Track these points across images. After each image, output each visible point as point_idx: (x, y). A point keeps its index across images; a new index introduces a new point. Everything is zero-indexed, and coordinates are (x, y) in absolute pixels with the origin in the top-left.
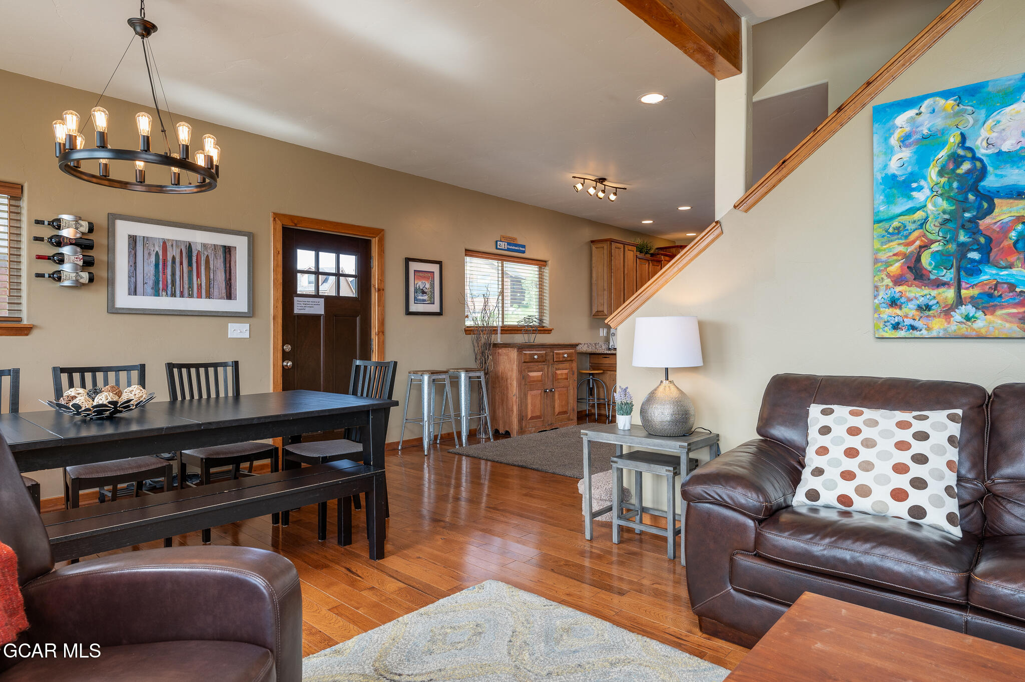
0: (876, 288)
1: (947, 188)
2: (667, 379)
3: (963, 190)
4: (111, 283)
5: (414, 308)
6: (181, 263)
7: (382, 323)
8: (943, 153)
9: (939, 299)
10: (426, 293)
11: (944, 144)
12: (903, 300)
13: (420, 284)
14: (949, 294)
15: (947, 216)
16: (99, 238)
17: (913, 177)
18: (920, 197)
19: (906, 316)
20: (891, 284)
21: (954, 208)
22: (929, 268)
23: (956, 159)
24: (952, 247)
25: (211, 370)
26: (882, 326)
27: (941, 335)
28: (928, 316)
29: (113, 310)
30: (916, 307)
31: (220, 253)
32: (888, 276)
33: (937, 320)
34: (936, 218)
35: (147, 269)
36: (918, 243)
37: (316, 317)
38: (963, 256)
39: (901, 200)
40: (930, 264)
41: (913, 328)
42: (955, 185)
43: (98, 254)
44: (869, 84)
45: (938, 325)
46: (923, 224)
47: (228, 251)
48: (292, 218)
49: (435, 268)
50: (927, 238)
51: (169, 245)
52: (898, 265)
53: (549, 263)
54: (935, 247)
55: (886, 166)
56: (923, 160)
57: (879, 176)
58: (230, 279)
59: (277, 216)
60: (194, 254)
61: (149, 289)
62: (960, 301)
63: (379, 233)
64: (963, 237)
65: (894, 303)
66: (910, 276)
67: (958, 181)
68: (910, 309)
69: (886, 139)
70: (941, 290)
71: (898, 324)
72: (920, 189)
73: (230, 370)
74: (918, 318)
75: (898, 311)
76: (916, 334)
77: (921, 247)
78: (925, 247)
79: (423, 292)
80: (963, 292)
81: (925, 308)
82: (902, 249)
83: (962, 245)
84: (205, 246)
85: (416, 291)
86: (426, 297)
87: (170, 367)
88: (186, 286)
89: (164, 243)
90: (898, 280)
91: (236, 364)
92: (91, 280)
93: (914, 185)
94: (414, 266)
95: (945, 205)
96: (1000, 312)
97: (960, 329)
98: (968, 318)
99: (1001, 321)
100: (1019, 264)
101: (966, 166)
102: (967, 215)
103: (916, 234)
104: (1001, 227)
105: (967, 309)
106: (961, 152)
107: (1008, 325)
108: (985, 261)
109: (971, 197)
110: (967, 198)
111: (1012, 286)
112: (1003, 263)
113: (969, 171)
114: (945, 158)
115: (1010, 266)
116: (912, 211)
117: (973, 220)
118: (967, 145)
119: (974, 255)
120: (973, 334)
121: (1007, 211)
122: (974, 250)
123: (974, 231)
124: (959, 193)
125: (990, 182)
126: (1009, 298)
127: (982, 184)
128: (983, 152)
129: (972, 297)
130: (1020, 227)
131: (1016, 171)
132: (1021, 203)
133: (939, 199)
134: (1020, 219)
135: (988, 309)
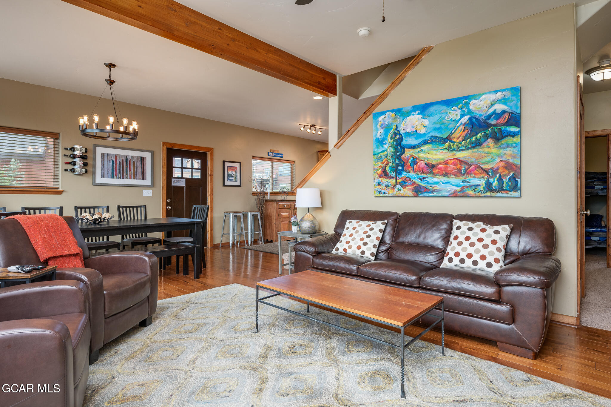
0: (374, 178)
1: (393, 144)
2: (308, 212)
3: (397, 145)
4: (94, 173)
5: (227, 183)
6: (123, 164)
7: (212, 190)
8: (392, 132)
9: (391, 183)
10: (233, 176)
11: (392, 128)
12: (382, 183)
13: (230, 173)
14: (393, 181)
15: (393, 154)
16: (89, 155)
17: (384, 139)
18: (386, 146)
19: (382, 189)
20: (378, 177)
21: (395, 151)
22: (388, 172)
23: (395, 134)
24: (394, 165)
25: (135, 209)
26: (376, 192)
27: (392, 196)
28: (388, 189)
29: (95, 184)
30: (385, 186)
31: (140, 160)
32: (377, 174)
33: (391, 190)
34: (390, 154)
35: (109, 166)
36: (385, 163)
37: (182, 187)
38: (397, 168)
39: (381, 147)
40: (389, 170)
41: (384, 193)
42: (395, 143)
43: (89, 161)
44: (373, 105)
45: (391, 192)
46: (386, 156)
47: (143, 159)
48: (170, 144)
49: (238, 165)
50: (388, 161)
51: (118, 157)
52: (380, 170)
53: (296, 162)
54: (390, 164)
55: (376, 135)
56: (386, 134)
57: (374, 138)
58: (144, 171)
59: (164, 143)
60: (128, 160)
61: (110, 176)
62: (397, 184)
63: (211, 150)
64: (397, 162)
65: (379, 184)
66: (383, 175)
67: (396, 142)
68: (383, 186)
69: (376, 125)
70: (392, 179)
71: (380, 191)
72: (386, 144)
73: (143, 209)
74: (386, 189)
75: (380, 187)
76: (385, 195)
77: (386, 164)
78: (387, 164)
79: (232, 176)
80: (397, 180)
81: (387, 186)
82: (381, 165)
83: (397, 164)
84: (133, 157)
85: (228, 175)
86: (233, 178)
87: (119, 207)
88: (125, 174)
89: (116, 156)
90: (380, 176)
91: (145, 207)
92: (86, 172)
93: (384, 142)
94: (227, 164)
95: (392, 150)
96: (407, 188)
97: (397, 193)
98: (399, 190)
99: (407, 191)
100: (411, 171)
101: (398, 137)
102: (398, 154)
103: (385, 160)
104: (407, 158)
105: (398, 186)
106: (396, 132)
107: (409, 192)
108: (403, 170)
109: (399, 147)
110: (398, 148)
111: (410, 179)
112: (407, 171)
113: (398, 138)
114: (392, 133)
115: (409, 172)
116: (384, 151)
117: (399, 155)
118: (398, 129)
119: (400, 168)
120: (400, 195)
121: (408, 153)
122: (400, 166)
123: (400, 159)
124: (396, 146)
125: (404, 143)
126: (409, 183)
127: (402, 143)
128: (402, 132)
129: (400, 182)
130: (412, 159)
131: (410, 139)
132: (412, 150)
133: (391, 148)
134: (412, 156)
135: (404, 187)
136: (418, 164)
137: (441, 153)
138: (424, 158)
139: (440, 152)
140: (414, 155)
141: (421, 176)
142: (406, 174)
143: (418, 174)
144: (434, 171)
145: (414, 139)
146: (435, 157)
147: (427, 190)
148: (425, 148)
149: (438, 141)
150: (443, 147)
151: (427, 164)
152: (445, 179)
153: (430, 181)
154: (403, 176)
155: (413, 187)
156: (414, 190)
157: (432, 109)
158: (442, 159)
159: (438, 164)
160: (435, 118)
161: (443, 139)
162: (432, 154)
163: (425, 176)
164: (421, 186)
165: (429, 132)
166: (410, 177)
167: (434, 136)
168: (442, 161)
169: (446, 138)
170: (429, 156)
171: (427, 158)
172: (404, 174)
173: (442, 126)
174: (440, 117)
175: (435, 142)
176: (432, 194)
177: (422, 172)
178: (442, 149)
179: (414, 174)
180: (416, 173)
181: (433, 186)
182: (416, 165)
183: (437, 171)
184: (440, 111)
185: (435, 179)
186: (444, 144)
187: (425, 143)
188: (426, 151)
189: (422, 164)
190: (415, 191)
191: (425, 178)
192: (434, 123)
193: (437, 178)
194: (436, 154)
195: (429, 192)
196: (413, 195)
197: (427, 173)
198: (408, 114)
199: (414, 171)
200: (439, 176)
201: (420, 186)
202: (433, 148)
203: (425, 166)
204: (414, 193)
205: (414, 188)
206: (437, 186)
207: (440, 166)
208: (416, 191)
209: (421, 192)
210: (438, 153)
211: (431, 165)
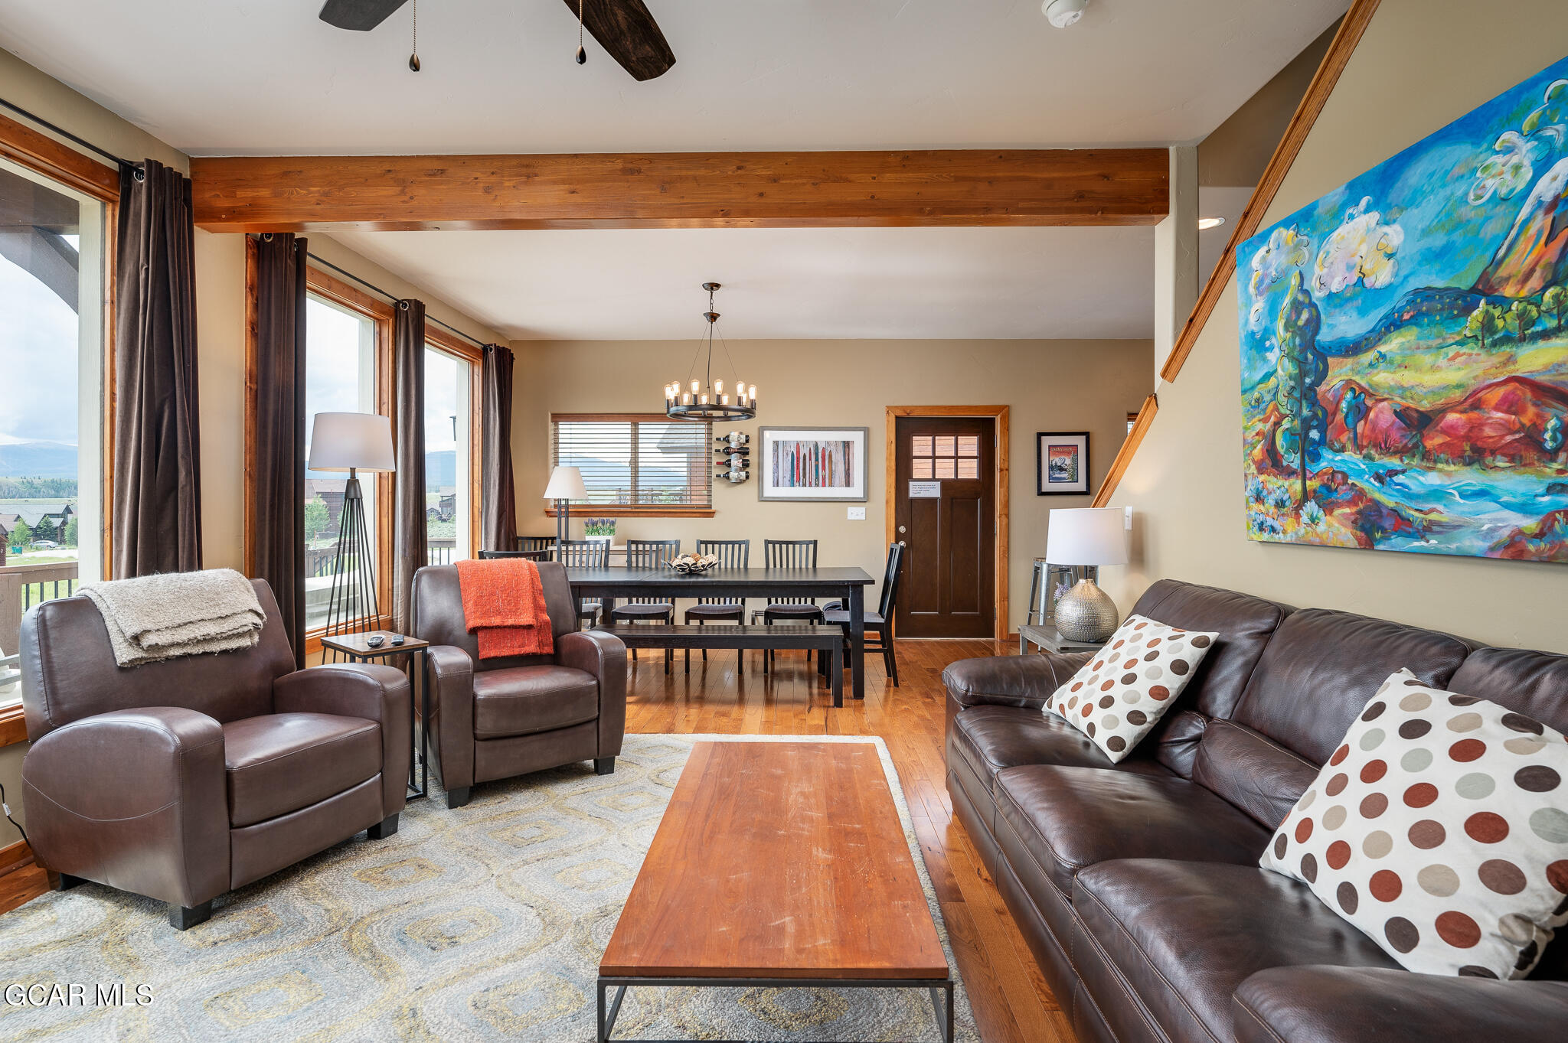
0: (1246, 475)
1: (1291, 345)
2: (1089, 578)
3: (1304, 349)
4: (760, 479)
5: (1047, 486)
6: (810, 459)
7: (1007, 504)
8: (1287, 301)
9: (1290, 492)
10: (1066, 470)
11: (1288, 288)
12: (1265, 493)
13: (1057, 460)
14: (1297, 486)
15: (1292, 383)
16: (752, 446)
17: (1268, 333)
18: (1273, 356)
19: (1268, 515)
20: (1256, 472)
21: (1297, 371)
22: (1282, 452)
23: (1297, 307)
24: (1297, 423)
25: (784, 546)
26: (1251, 526)
27: (1293, 541)
28: (1283, 515)
29: (762, 499)
30: (1273, 503)
31: (841, 448)
32: (1254, 461)
33: (1290, 519)
34: (1285, 385)
35: (785, 465)
36: (1273, 419)
37: (933, 500)
38: (1307, 435)
39: (1259, 364)
40: (1283, 446)
41: (1273, 530)
42: (1298, 341)
43: (752, 458)
44: (1246, 215)
45: (1291, 529)
46: (1276, 393)
47: (847, 445)
48: (903, 408)
49: (1080, 441)
50: (1279, 413)
51: (801, 445)
52: (1260, 447)
54: (1285, 424)
55: (1247, 321)
56: (1272, 311)
57: (1243, 334)
58: (849, 469)
59: (889, 409)
60: (820, 451)
61: (788, 483)
62: (1306, 496)
63: (1005, 410)
64: (1306, 412)
65: (1259, 499)
66: (1268, 462)
67: (1301, 337)
68: (1270, 505)
69: (1246, 286)
70: (1292, 480)
71: (1262, 523)
72: (1271, 349)
74: (1276, 516)
75: (1261, 507)
76: (1276, 538)
77: (1275, 424)
78: (1277, 424)
79: (1061, 469)
80: (1308, 483)
81: (1280, 504)
82: (1261, 426)
83: (1305, 421)
84: (828, 443)
85: (1051, 468)
86: (1064, 475)
87: (767, 542)
88: (814, 477)
89: (798, 444)
90: (1261, 470)
92: (747, 477)
93: (1268, 344)
94: (1047, 441)
95: (1290, 368)
96: (1337, 512)
97: (1307, 533)
98: (1313, 520)
99: (1336, 526)
100: (1349, 446)
101: (1305, 315)
102: (1308, 380)
103: (1271, 407)
104: (1334, 396)
105: (1311, 506)
106: (1300, 297)
107: (1343, 530)
108: (1322, 442)
109: (1310, 357)
110: (1306, 359)
111: (1345, 476)
112: (1337, 446)
113: (1308, 321)
114: (1289, 306)
115: (1343, 450)
116: (1267, 377)
117: (1312, 388)
118: (1305, 287)
119: (1314, 434)
120: (1317, 541)
121: (1340, 372)
122: (1315, 427)
123: (1314, 403)
124: (1301, 353)
125: (1325, 336)
126: (1343, 494)
127: (1318, 338)
128: (1318, 295)
129: (1315, 491)
130: (1349, 395)
131: (1343, 319)
132: (1349, 362)
133: (1286, 360)
134: (1349, 385)
135: (1328, 508)
136: (1372, 415)
137: (1453, 358)
138: (1391, 387)
139: (1451, 355)
140: (1357, 379)
141: (1383, 466)
142: (1333, 460)
143: (1372, 459)
144: (1429, 444)
145: (1355, 314)
146: (1431, 380)
147: (1402, 525)
148: (1393, 345)
149: (1439, 306)
150: (1459, 333)
151: (1402, 414)
152: (1471, 477)
153: (1415, 488)
154: (1323, 464)
155: (1354, 509)
156: (1360, 523)
157: (1415, 175)
158: (1458, 386)
159: (1443, 411)
160: (1426, 212)
161: (1459, 294)
162: (1418, 369)
163: (1395, 462)
164: (1383, 505)
165: (1406, 277)
166: (1345, 469)
167: (1425, 289)
168: (1457, 395)
169: (1473, 290)
170: (1407, 378)
171: (1402, 387)
172: (1329, 460)
173: (1457, 236)
174: (1448, 199)
175: (1427, 314)
176: (1423, 543)
177: (1386, 449)
178: (1457, 343)
179: (1357, 457)
180: (1365, 452)
181: (1426, 507)
182: (1362, 422)
183: (1439, 440)
184: (1447, 172)
185: (1433, 479)
186: (1462, 319)
187: (1392, 324)
188: (1398, 359)
189: (1383, 415)
190: (1363, 529)
191: (1396, 473)
192: (1426, 232)
193: (1440, 471)
194: (1435, 368)
195: (1409, 535)
196: (1354, 543)
197: (1401, 452)
198: (1337, 216)
199: (1359, 448)
200: (1447, 462)
201: (1377, 504)
202: (1422, 343)
203: (1394, 422)
204: (1359, 533)
205: (1359, 513)
206: (1440, 507)
207: (1452, 417)
208: (1368, 526)
209: (1384, 530)
210: (1442, 361)
211: (1415, 415)
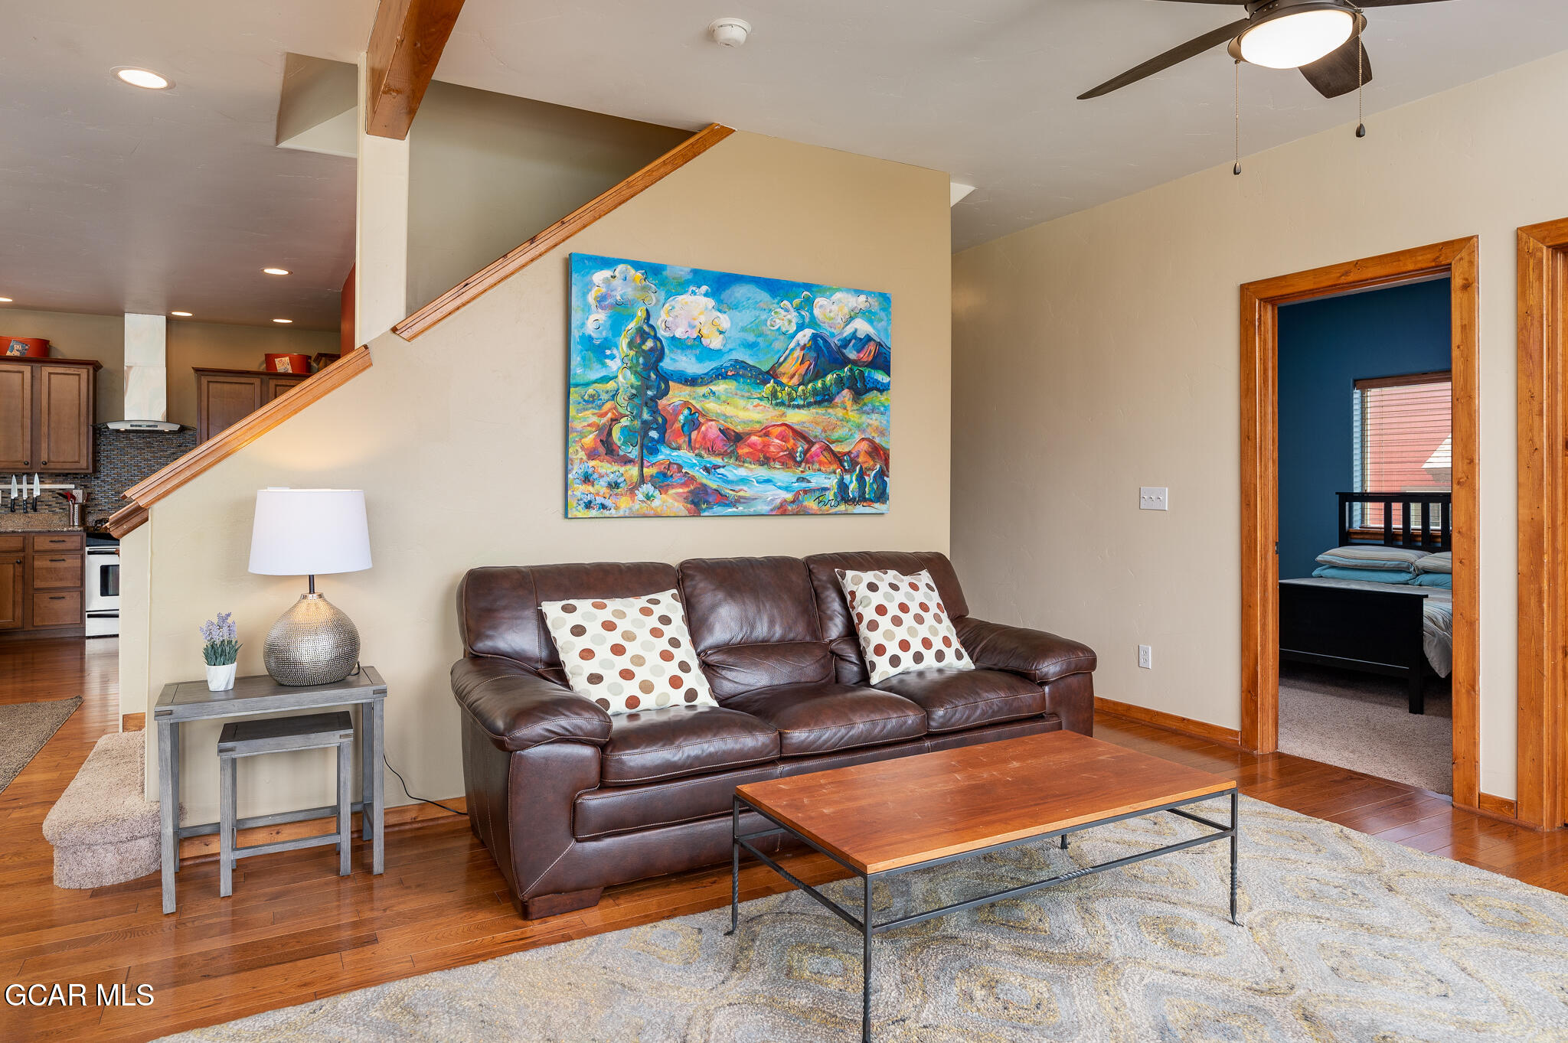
0: (571, 460)
1: (635, 361)
2: (312, 590)
3: (647, 368)
8: (632, 325)
9: (626, 476)
11: (633, 316)
12: (595, 476)
14: (633, 471)
15: (634, 391)
17: (608, 343)
18: (614, 365)
19: (598, 494)
20: (585, 458)
21: (639, 383)
22: (619, 443)
23: (642, 335)
24: (637, 424)
26: (575, 504)
27: (627, 515)
28: (616, 494)
30: (606, 484)
32: (582, 448)
33: (624, 498)
34: (625, 392)
36: (610, 415)
38: (646, 434)
39: (596, 366)
40: (620, 439)
41: (603, 507)
42: (641, 360)
45: (624, 503)
46: (614, 395)
50: (617, 411)
52: (592, 437)
54: (625, 422)
55: (583, 325)
56: (616, 326)
57: (577, 334)
62: (642, 480)
64: (646, 416)
65: (587, 479)
66: (602, 450)
67: (644, 358)
68: (601, 486)
69: (585, 294)
70: (629, 467)
71: (590, 502)
72: (612, 357)
74: (608, 496)
75: (590, 488)
76: (606, 513)
77: (612, 420)
78: (615, 420)
80: (645, 470)
81: (614, 486)
82: (595, 419)
83: (644, 422)
90: (592, 455)
93: (608, 352)
95: (633, 379)
96: (671, 492)
97: (641, 508)
98: (648, 497)
99: (671, 501)
100: (684, 446)
101: (649, 344)
102: (650, 393)
103: (608, 405)
104: (674, 410)
105: (648, 488)
106: (646, 328)
107: (676, 504)
108: (662, 440)
109: (653, 376)
110: (650, 376)
111: (680, 467)
112: (674, 445)
113: (652, 350)
114: (633, 331)
115: (679, 448)
116: (605, 379)
117: (653, 399)
118: (651, 322)
119: (654, 434)
120: (652, 513)
121: (678, 395)
122: (655, 429)
123: (654, 411)
124: (644, 369)
125: (667, 364)
126: (677, 478)
127: (661, 364)
128: (662, 333)
129: (652, 476)
130: (686, 412)
131: (684, 358)
132: (688, 389)
133: (628, 372)
134: (686, 404)
135: (663, 488)
136: (703, 428)
137: (755, 406)
138: (717, 413)
139: (755, 404)
140: (693, 402)
141: (710, 462)
142: (670, 455)
143: (701, 457)
144: (740, 452)
145: (693, 359)
146: (743, 415)
147: (722, 499)
148: (721, 387)
149: (750, 375)
150: (760, 393)
151: (724, 432)
152: (762, 472)
153: (731, 477)
154: (660, 457)
155: (686, 490)
156: (690, 499)
157: (740, 292)
158: (758, 422)
159: (750, 434)
160: (746, 317)
161: (761, 372)
162: (736, 407)
163: (718, 461)
164: (709, 487)
165: (731, 350)
166: (680, 462)
167: (742, 362)
168: (758, 427)
169: (768, 372)
170: (729, 410)
171: (725, 415)
172: (665, 454)
173: (760, 340)
174: (757, 318)
175: (743, 376)
176: (735, 509)
177: (712, 451)
178: (758, 398)
179: (691, 455)
180: (697, 451)
181: (737, 488)
182: (696, 432)
183: (746, 450)
184: (757, 303)
185: (742, 472)
186: (761, 386)
187: (720, 375)
188: (723, 398)
189: (711, 429)
190: (693, 502)
191: (719, 467)
192: (743, 329)
193: (747, 468)
194: (745, 409)
195: (726, 505)
196: (686, 513)
197: (723, 455)
198: (682, 287)
199: (691, 447)
200: (750, 463)
201: (704, 486)
202: (739, 392)
203: (718, 436)
204: (689, 506)
205: (688, 492)
206: (745, 488)
207: (754, 438)
208: (696, 500)
209: (708, 503)
210: (750, 406)
211: (733, 433)
